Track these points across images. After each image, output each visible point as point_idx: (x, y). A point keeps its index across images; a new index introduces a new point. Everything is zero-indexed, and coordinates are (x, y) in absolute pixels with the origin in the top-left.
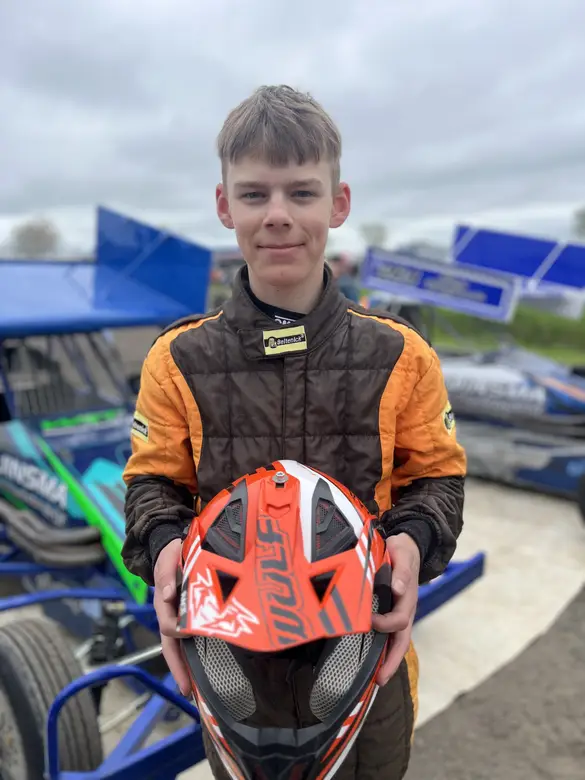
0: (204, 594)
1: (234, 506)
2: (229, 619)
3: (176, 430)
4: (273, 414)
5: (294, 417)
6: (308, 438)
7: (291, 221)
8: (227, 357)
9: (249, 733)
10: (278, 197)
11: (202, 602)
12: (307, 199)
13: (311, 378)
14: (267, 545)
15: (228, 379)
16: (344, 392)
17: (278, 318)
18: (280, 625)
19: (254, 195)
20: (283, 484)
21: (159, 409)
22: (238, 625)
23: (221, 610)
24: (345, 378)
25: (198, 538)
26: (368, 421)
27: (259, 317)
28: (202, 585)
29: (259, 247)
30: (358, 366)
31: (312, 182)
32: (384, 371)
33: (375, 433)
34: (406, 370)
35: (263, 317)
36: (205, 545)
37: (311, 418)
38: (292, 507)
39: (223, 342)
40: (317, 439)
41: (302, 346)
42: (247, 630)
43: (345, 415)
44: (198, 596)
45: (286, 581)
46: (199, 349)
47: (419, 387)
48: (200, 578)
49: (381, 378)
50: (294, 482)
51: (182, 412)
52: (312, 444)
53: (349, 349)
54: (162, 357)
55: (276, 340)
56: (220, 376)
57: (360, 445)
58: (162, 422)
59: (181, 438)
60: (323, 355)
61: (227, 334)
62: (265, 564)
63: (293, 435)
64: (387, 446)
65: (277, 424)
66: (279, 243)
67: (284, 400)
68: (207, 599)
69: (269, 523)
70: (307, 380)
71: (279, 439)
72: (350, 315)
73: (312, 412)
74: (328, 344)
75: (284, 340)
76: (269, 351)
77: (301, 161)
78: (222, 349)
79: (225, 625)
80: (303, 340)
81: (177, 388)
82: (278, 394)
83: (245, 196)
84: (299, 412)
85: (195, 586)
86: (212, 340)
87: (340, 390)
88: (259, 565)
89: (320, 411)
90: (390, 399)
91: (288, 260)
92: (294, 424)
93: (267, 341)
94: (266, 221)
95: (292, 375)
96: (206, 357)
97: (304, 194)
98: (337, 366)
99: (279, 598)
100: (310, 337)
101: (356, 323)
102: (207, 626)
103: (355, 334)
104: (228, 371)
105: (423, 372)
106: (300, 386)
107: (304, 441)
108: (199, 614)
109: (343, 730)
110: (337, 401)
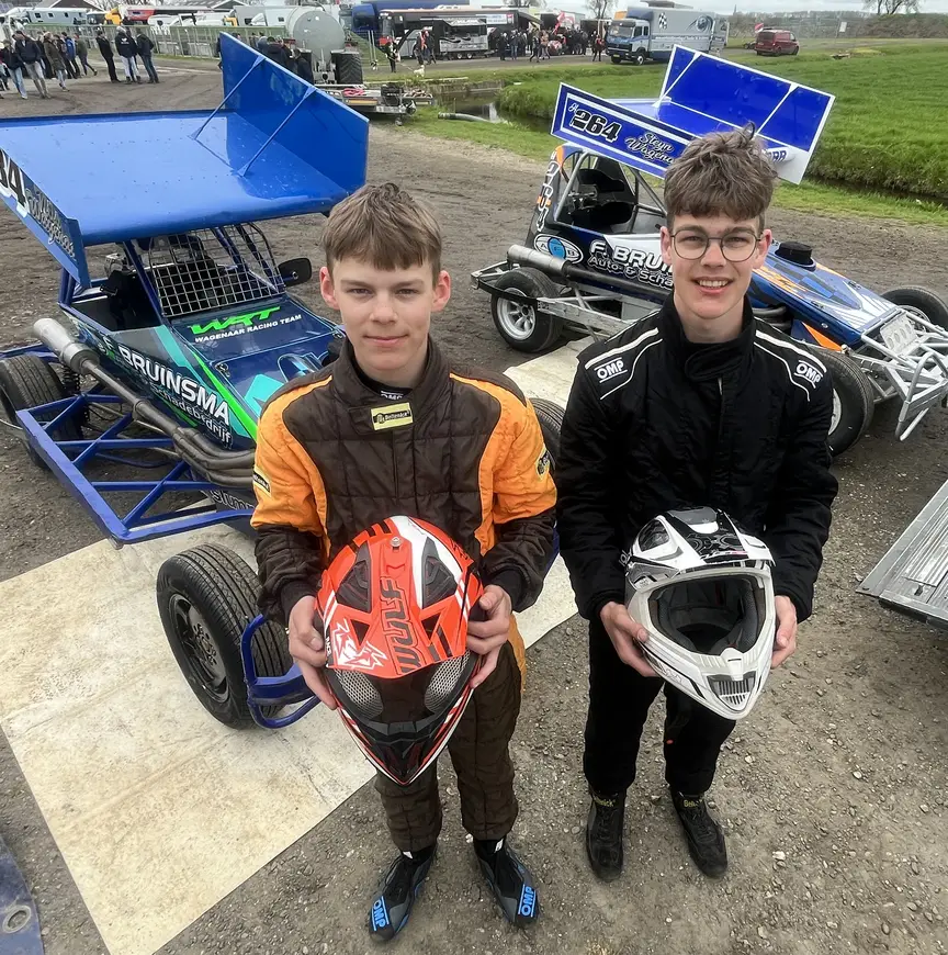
0: (344, 638)
1: (360, 566)
2: (365, 657)
3: (297, 488)
4: (387, 481)
5: (405, 483)
6: (419, 499)
7: (396, 317)
8: (338, 426)
9: (381, 728)
10: (383, 296)
11: (343, 645)
12: (408, 296)
13: (417, 448)
14: (389, 600)
15: (341, 445)
16: (449, 458)
17: (384, 393)
18: (401, 660)
19: (359, 291)
20: (398, 548)
21: (279, 473)
22: (372, 661)
23: (358, 650)
24: (450, 445)
25: (333, 594)
26: (470, 482)
27: (367, 394)
28: (342, 631)
29: (366, 337)
30: (460, 434)
31: (416, 281)
32: (483, 437)
33: (476, 490)
34: (504, 434)
35: (371, 395)
36: (339, 598)
37: (420, 482)
38: (406, 566)
39: (334, 411)
40: (427, 499)
41: (409, 420)
42: (379, 664)
43: (451, 477)
44: (340, 640)
45: (404, 626)
46: (312, 419)
47: (514, 447)
48: (339, 626)
49: (480, 444)
50: (407, 544)
51: (305, 476)
52: (423, 504)
53: (452, 418)
54: (275, 426)
55: (384, 416)
56: (334, 444)
57: (464, 501)
58: (282, 482)
59: (303, 495)
60: (427, 427)
61: (337, 403)
62: (389, 615)
63: (406, 497)
64: (486, 500)
65: (391, 488)
66: (384, 335)
67: (395, 468)
68: (347, 642)
69: (389, 582)
70: (414, 450)
71: (394, 500)
72: (452, 380)
73: (421, 477)
74: (433, 414)
75: (392, 416)
76: (377, 426)
77: (406, 264)
78: (333, 417)
79: (363, 661)
80: (409, 415)
81: (294, 454)
82: (389, 462)
83: (352, 291)
84: (409, 478)
85: (336, 633)
86: (322, 408)
87: (444, 457)
88: (384, 616)
89: (427, 476)
90: (487, 462)
91: (391, 349)
92: (405, 489)
93: (375, 418)
94: (372, 317)
95: (401, 447)
96: (319, 428)
97: (409, 291)
98: (441, 435)
99: (400, 640)
100: (415, 413)
101: (457, 391)
102: (350, 662)
103: (457, 404)
104: (340, 438)
105: (518, 433)
106: (409, 455)
107: (416, 501)
108: (342, 655)
109: (449, 717)
110: (442, 467)
